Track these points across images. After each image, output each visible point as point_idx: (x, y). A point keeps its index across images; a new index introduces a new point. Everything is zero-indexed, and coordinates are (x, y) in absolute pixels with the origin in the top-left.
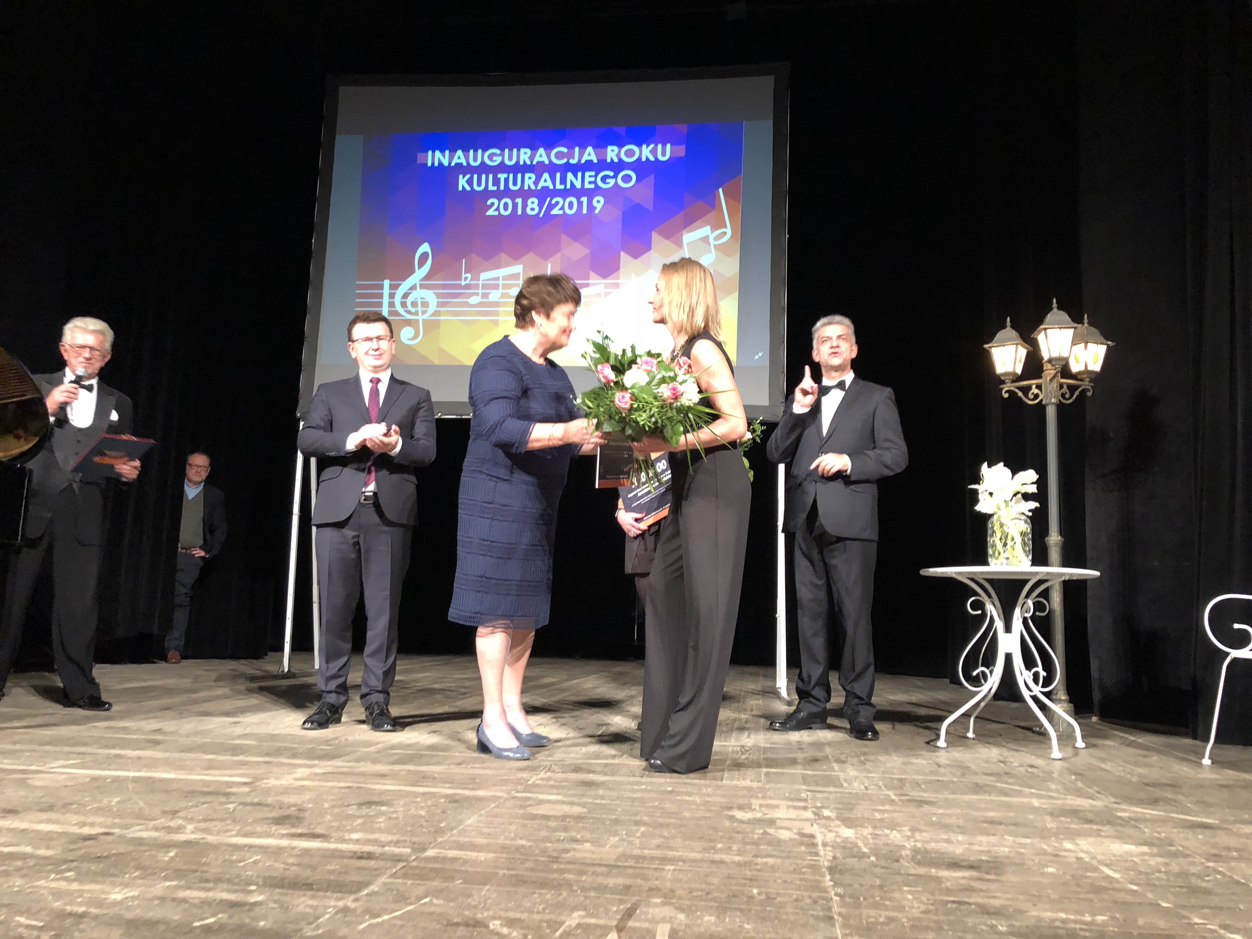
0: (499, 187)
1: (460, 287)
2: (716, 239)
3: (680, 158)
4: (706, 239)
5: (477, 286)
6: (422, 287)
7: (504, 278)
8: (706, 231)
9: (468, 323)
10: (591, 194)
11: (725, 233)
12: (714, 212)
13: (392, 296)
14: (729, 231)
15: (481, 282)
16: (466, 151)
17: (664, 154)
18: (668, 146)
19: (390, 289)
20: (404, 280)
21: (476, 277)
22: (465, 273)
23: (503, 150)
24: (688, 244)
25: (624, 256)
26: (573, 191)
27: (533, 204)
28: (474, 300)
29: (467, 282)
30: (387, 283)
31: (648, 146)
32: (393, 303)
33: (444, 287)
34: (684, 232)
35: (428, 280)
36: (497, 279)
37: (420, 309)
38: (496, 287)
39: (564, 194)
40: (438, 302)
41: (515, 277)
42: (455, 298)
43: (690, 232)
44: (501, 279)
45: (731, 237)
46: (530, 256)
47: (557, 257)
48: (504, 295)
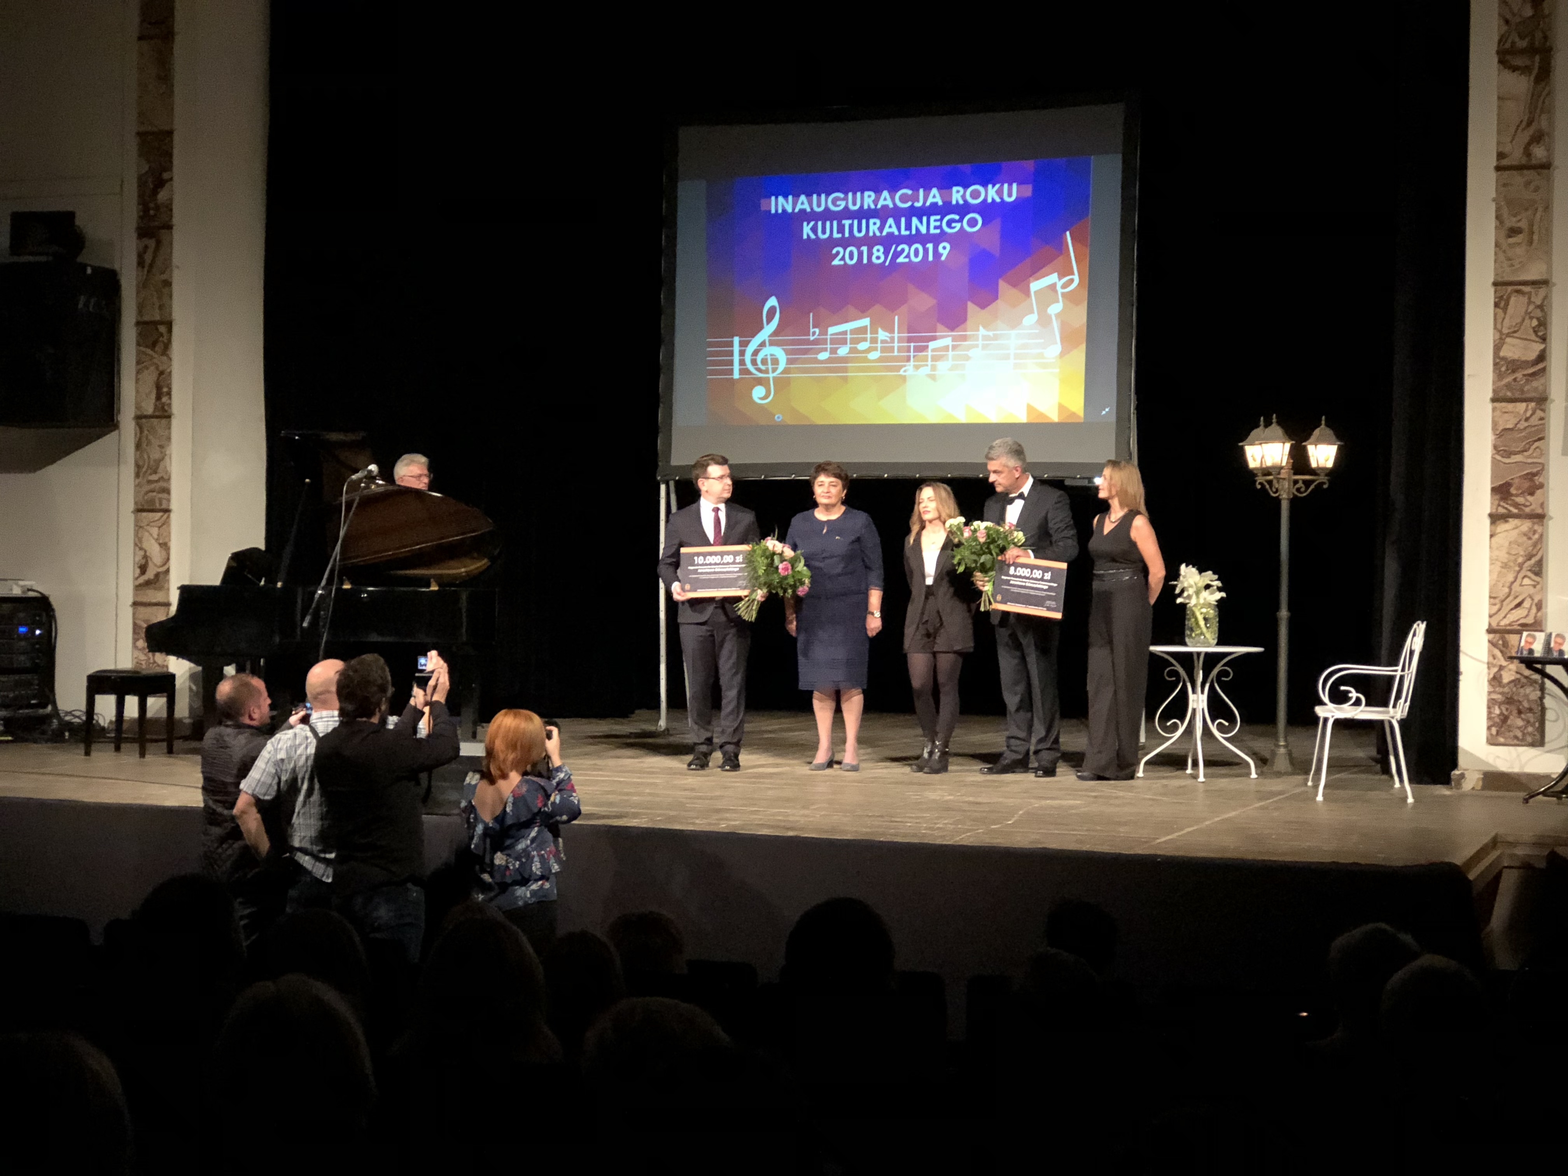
0: (843, 234)
1: (809, 342)
2: (1064, 286)
3: (1027, 199)
4: (1053, 287)
5: (825, 342)
6: (772, 343)
7: (853, 331)
8: (1053, 278)
9: (818, 380)
10: (936, 240)
11: (1072, 281)
12: (1062, 256)
13: (742, 353)
14: (1076, 278)
15: (829, 337)
16: (809, 195)
17: (1010, 195)
18: (1015, 186)
19: (741, 346)
20: (753, 336)
21: (824, 332)
22: (814, 327)
23: (846, 194)
24: (1035, 292)
25: (971, 306)
26: (918, 238)
28: (823, 356)
29: (815, 337)
30: (736, 340)
31: (993, 186)
32: (744, 360)
33: (793, 343)
34: (1031, 279)
35: (777, 336)
36: (845, 333)
37: (770, 367)
38: (844, 342)
39: (910, 240)
40: (788, 359)
41: (863, 330)
42: (804, 355)
43: (1038, 279)
44: (848, 333)
45: (1079, 284)
46: (877, 308)
47: (904, 309)
48: (853, 350)
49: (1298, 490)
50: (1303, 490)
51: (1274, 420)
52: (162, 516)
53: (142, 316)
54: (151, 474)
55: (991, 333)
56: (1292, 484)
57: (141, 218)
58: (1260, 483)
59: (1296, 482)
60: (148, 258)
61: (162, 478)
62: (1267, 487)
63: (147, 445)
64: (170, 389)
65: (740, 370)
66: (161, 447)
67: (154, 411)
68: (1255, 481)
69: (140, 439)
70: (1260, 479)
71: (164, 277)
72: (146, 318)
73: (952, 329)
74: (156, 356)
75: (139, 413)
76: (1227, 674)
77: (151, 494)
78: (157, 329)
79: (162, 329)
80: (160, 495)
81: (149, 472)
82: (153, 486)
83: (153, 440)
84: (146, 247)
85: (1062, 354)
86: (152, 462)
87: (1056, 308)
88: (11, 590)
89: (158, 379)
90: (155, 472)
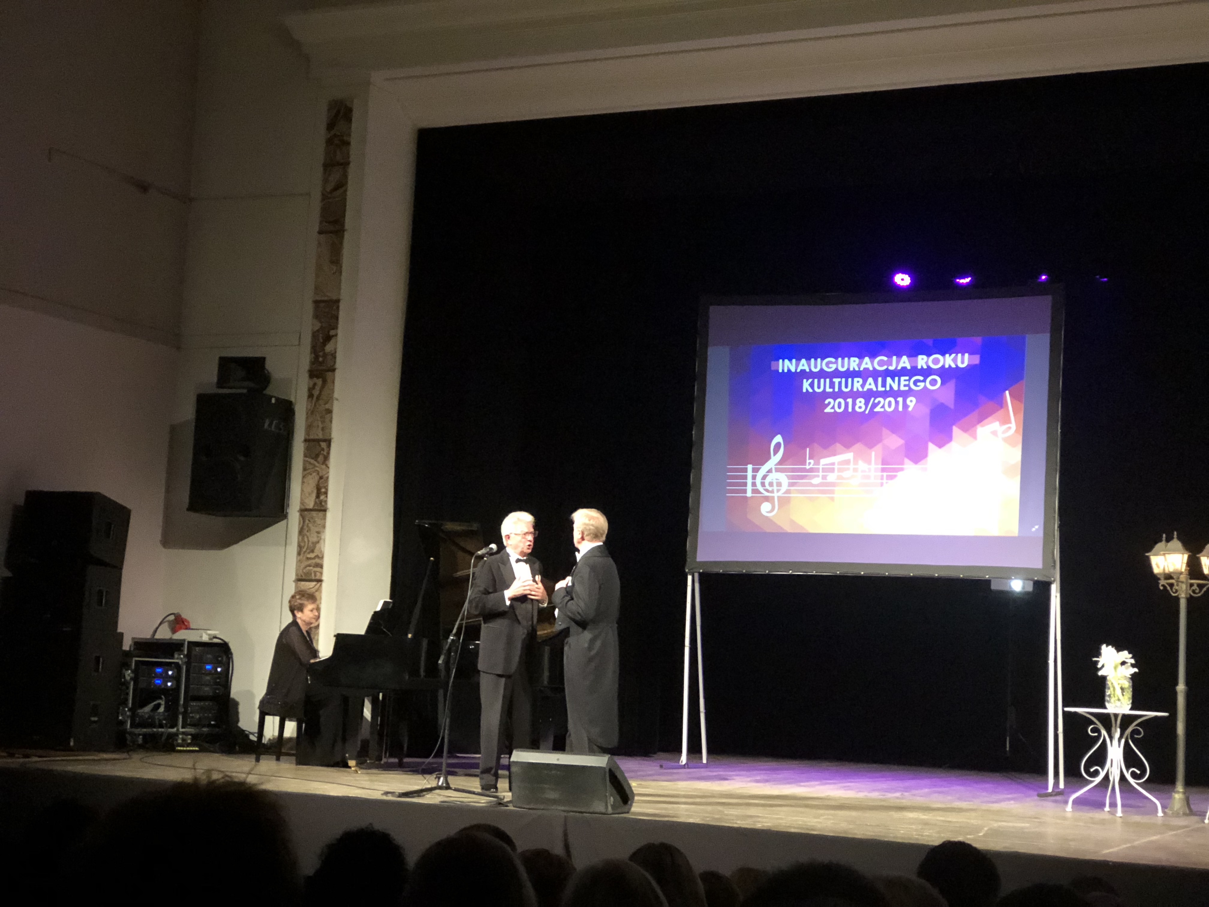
0: (834, 388)
1: (805, 470)
2: (1004, 432)
3: (976, 365)
4: (995, 433)
5: (817, 470)
6: (777, 470)
7: (840, 463)
8: (995, 426)
9: (811, 499)
10: (905, 395)
11: (1010, 428)
12: (1002, 409)
13: (754, 477)
14: (1013, 425)
15: (821, 467)
16: (808, 359)
18: (966, 355)
19: (753, 472)
20: (763, 464)
21: (817, 463)
22: (809, 459)
23: (836, 358)
24: (981, 436)
25: (931, 446)
27: (860, 402)
28: (816, 481)
29: (811, 466)
31: (950, 355)
32: (755, 482)
33: (793, 470)
34: (978, 426)
35: (781, 465)
36: (833, 464)
37: (775, 488)
38: (832, 470)
39: (885, 395)
40: (789, 482)
41: (847, 462)
42: (802, 479)
43: (983, 426)
44: (836, 464)
45: (1015, 431)
46: (858, 446)
47: (879, 447)
48: (840, 478)
49: (1194, 592)
50: (1197, 591)
51: (1175, 536)
52: (316, 585)
53: (309, 436)
54: (309, 553)
56: (1189, 587)
57: (312, 363)
58: (1163, 585)
59: (1192, 585)
60: (316, 393)
61: (317, 557)
62: (1169, 588)
63: (308, 531)
64: (327, 490)
65: (753, 490)
66: (318, 533)
67: (314, 506)
68: (1159, 583)
69: (303, 526)
70: (1162, 582)
71: (327, 406)
72: (312, 437)
73: (916, 462)
74: (317, 464)
75: (303, 507)
76: (1139, 733)
77: (308, 568)
78: (320, 446)
79: (324, 445)
80: (316, 569)
81: (308, 551)
82: (310, 562)
83: (312, 528)
84: (315, 384)
86: (310, 544)
88: (201, 637)
89: (318, 482)
90: (313, 551)
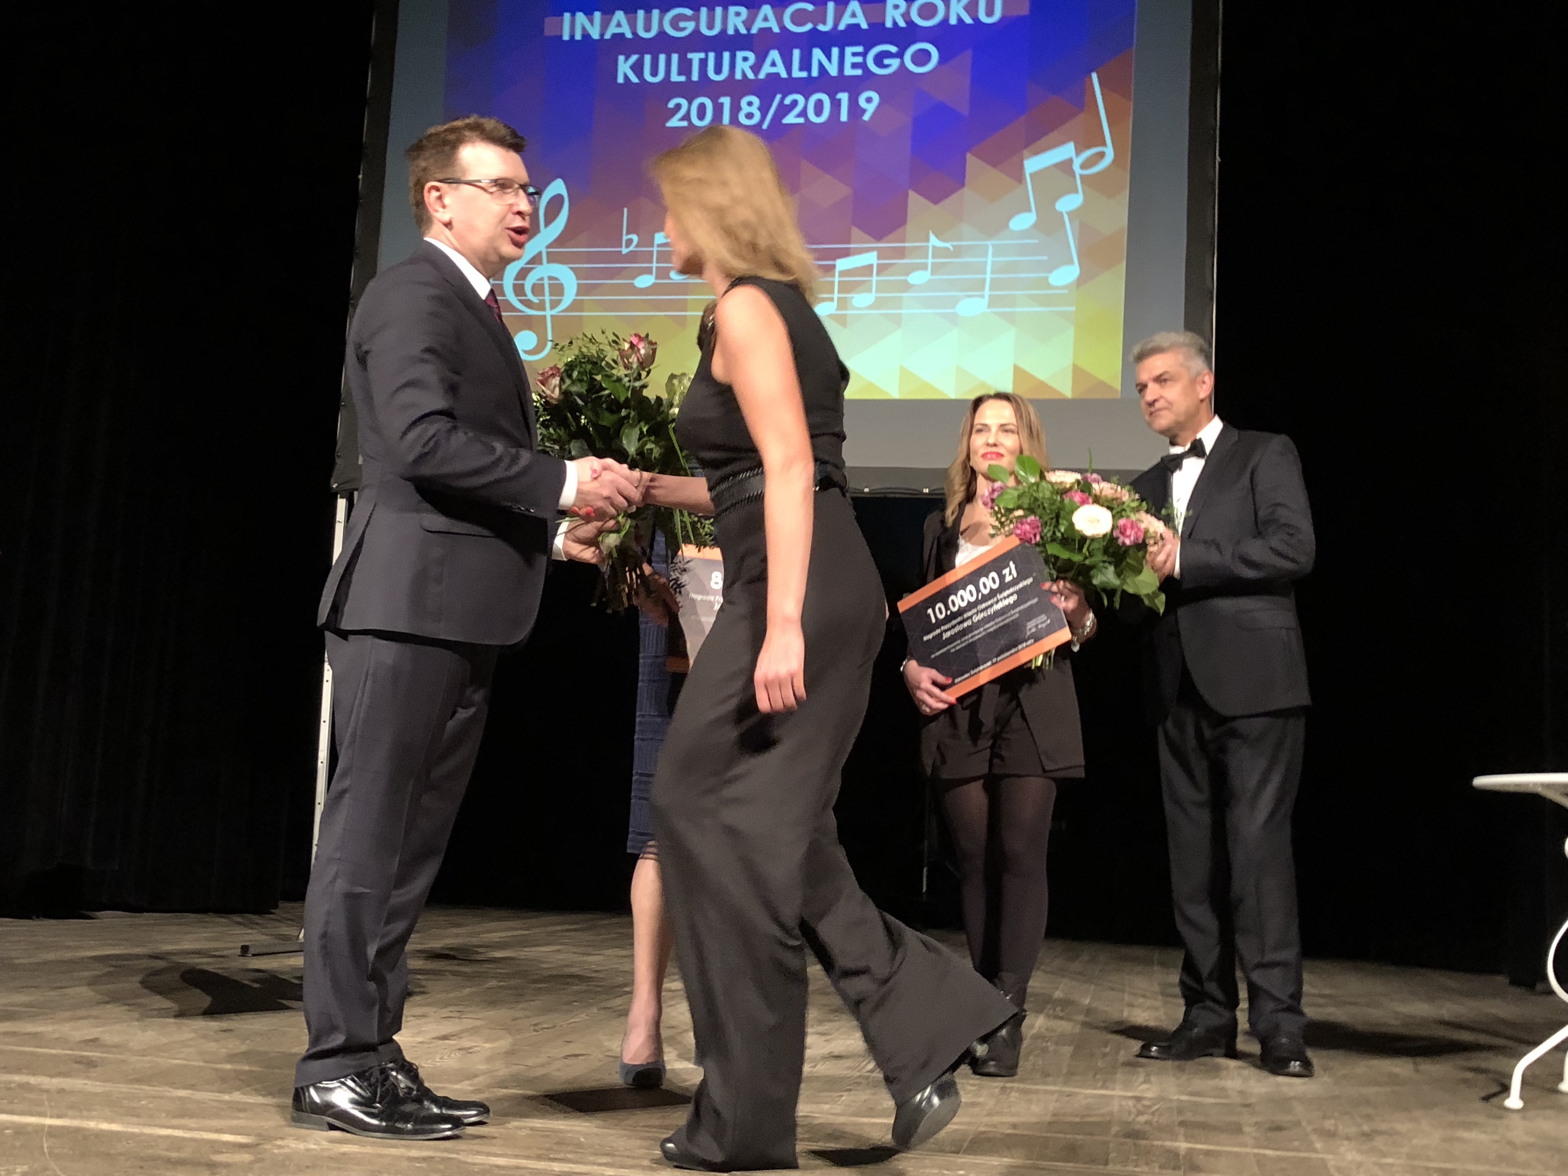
0: (689, 76)
2: (1084, 166)
3: (1021, 19)
5: (648, 257)
6: (553, 258)
8: (1066, 151)
9: (632, 321)
11: (1102, 155)
12: (1082, 114)
14: (1109, 150)
17: (989, 12)
21: (646, 241)
22: (628, 233)
25: (914, 199)
28: (644, 281)
29: (631, 248)
33: (591, 258)
34: (1026, 152)
37: (547, 298)
39: (807, 87)
40: (578, 284)
42: (611, 278)
43: (1037, 153)
45: (1114, 161)
55: (948, 245)
73: (879, 238)
85: (1080, 281)
87: (1070, 203)
